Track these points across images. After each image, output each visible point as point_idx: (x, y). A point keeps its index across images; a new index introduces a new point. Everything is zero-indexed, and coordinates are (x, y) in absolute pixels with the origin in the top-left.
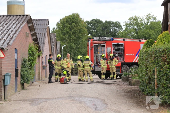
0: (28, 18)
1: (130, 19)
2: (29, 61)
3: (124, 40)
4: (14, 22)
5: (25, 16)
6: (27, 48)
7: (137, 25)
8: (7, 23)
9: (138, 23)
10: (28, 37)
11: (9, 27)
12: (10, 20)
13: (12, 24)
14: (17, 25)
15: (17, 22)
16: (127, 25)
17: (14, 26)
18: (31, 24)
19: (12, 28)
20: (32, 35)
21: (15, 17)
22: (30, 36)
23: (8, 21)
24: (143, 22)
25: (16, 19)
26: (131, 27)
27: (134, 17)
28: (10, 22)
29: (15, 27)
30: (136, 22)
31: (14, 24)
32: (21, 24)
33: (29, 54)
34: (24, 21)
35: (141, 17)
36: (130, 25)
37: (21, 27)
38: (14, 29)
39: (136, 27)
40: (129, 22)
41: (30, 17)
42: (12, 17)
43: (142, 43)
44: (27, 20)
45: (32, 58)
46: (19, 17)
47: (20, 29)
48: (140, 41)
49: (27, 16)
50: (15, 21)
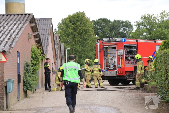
0: (31, 17)
1: (142, 18)
2: (32, 66)
3: (137, 41)
4: (15, 22)
5: (27, 15)
6: (30, 51)
7: (150, 24)
8: (8, 23)
9: (152, 22)
10: (31, 38)
11: (10, 28)
12: (11, 20)
13: (14, 24)
14: (19, 25)
15: (19, 22)
16: (138, 24)
17: (15, 27)
18: (34, 24)
19: (14, 29)
20: (35, 37)
21: (16, 16)
22: (33, 37)
23: (9, 20)
24: (157, 21)
25: (18, 19)
26: (143, 27)
27: (147, 15)
28: (11, 22)
29: (17, 28)
30: (149, 21)
31: (15, 24)
32: (23, 24)
33: (32, 58)
34: (26, 20)
35: (155, 16)
36: (142, 24)
37: (24, 27)
38: (16, 29)
39: (148, 27)
40: (140, 21)
41: (33, 16)
42: (12, 16)
43: (158, 44)
44: (29, 19)
45: (35, 62)
46: (20, 16)
47: (23, 29)
48: (155, 42)
49: (29, 14)
50: (17, 20)
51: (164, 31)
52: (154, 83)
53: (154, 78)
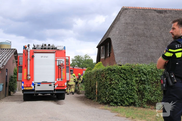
0: (15, 51)
1: (75, 57)
2: (14, 78)
3: (73, 68)
4: (6, 53)
5: (13, 50)
6: (13, 70)
7: (79, 61)
8: (2, 53)
9: (80, 60)
10: (14, 62)
11: (3, 55)
12: (4, 52)
13: (5, 53)
14: (8, 54)
15: (8, 53)
16: (73, 60)
17: (6, 55)
18: (17, 55)
19: (5, 56)
20: (17, 62)
21: (7, 50)
22: (15, 62)
23: (2, 52)
24: (83, 59)
25: (8, 51)
26: (75, 62)
27: (77, 56)
28: (4, 53)
29: (7, 56)
30: (79, 59)
31: (6, 54)
32: (11, 54)
33: (14, 74)
34: (12, 52)
35: (82, 56)
36: (75, 60)
37: (11, 55)
38: (6, 56)
39: (78, 62)
40: (74, 59)
41: (16, 50)
42: (4, 50)
43: (85, 70)
44: (14, 52)
45: (16, 76)
46: (9, 50)
47: (10, 56)
48: (83, 69)
49: (14, 49)
50: (7, 52)
51: (86, 65)
52: (82, 89)
53: (82, 87)
